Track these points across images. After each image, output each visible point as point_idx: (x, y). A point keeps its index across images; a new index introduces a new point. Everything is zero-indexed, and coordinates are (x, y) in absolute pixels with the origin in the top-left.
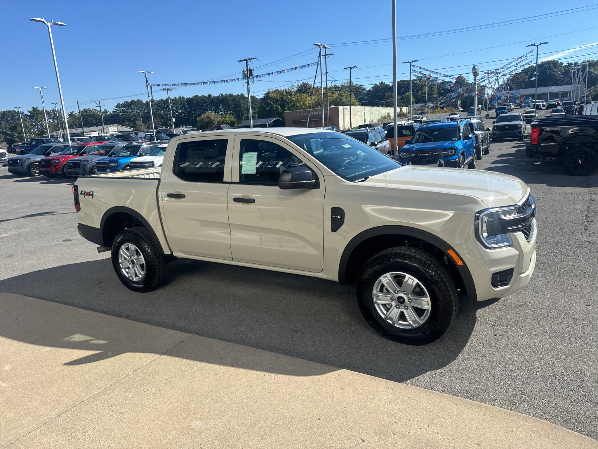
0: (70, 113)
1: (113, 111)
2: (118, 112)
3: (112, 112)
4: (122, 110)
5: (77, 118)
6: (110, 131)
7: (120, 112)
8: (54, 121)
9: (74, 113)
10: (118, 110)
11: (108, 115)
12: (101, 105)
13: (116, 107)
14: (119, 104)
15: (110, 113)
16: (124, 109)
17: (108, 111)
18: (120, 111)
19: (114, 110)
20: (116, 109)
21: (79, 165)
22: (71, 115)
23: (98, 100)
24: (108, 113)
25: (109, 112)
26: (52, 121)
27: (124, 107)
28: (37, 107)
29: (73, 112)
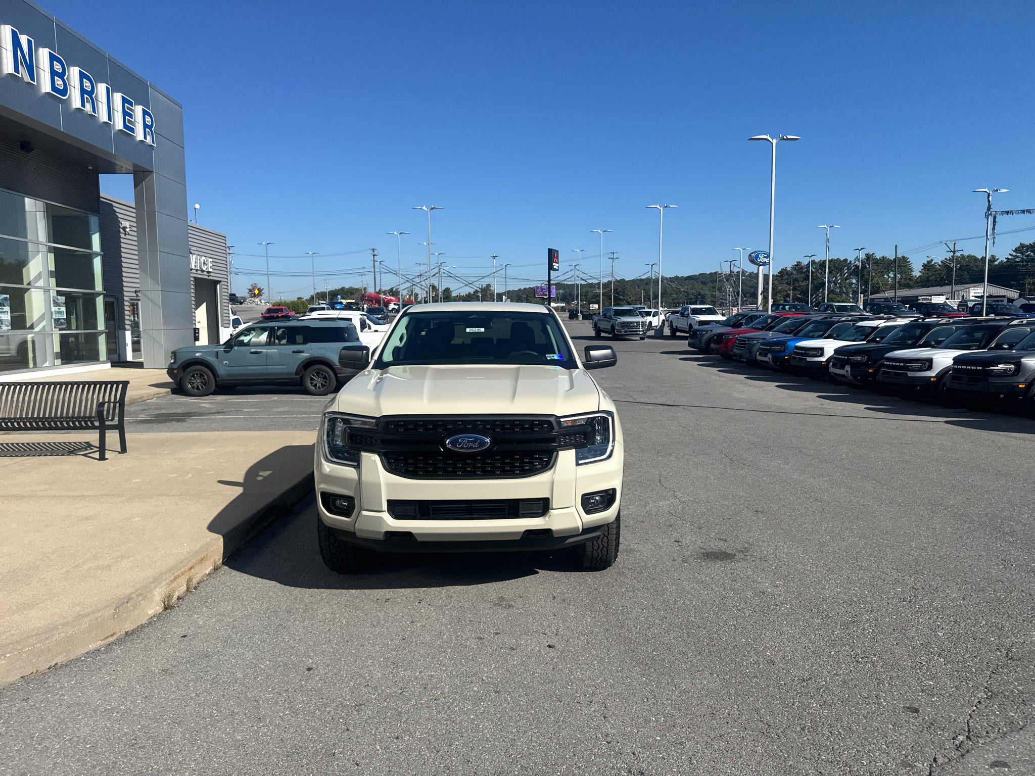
0: (926, 263)
1: (1007, 259)
2: (1017, 260)
3: (1005, 260)
4: (1026, 256)
5: (936, 271)
6: (972, 294)
7: (1022, 261)
8: (895, 275)
9: (933, 263)
10: (1018, 257)
11: (996, 265)
12: (956, 249)
13: (1016, 250)
14: (1022, 246)
15: (1002, 261)
16: (1032, 254)
17: (997, 259)
18: (1023, 259)
19: (1010, 257)
20: (1014, 254)
21: (745, 344)
22: (928, 266)
23: (951, 241)
24: (996, 263)
25: (1000, 260)
26: (892, 276)
27: (1031, 251)
28: (873, 254)
29: (932, 260)
